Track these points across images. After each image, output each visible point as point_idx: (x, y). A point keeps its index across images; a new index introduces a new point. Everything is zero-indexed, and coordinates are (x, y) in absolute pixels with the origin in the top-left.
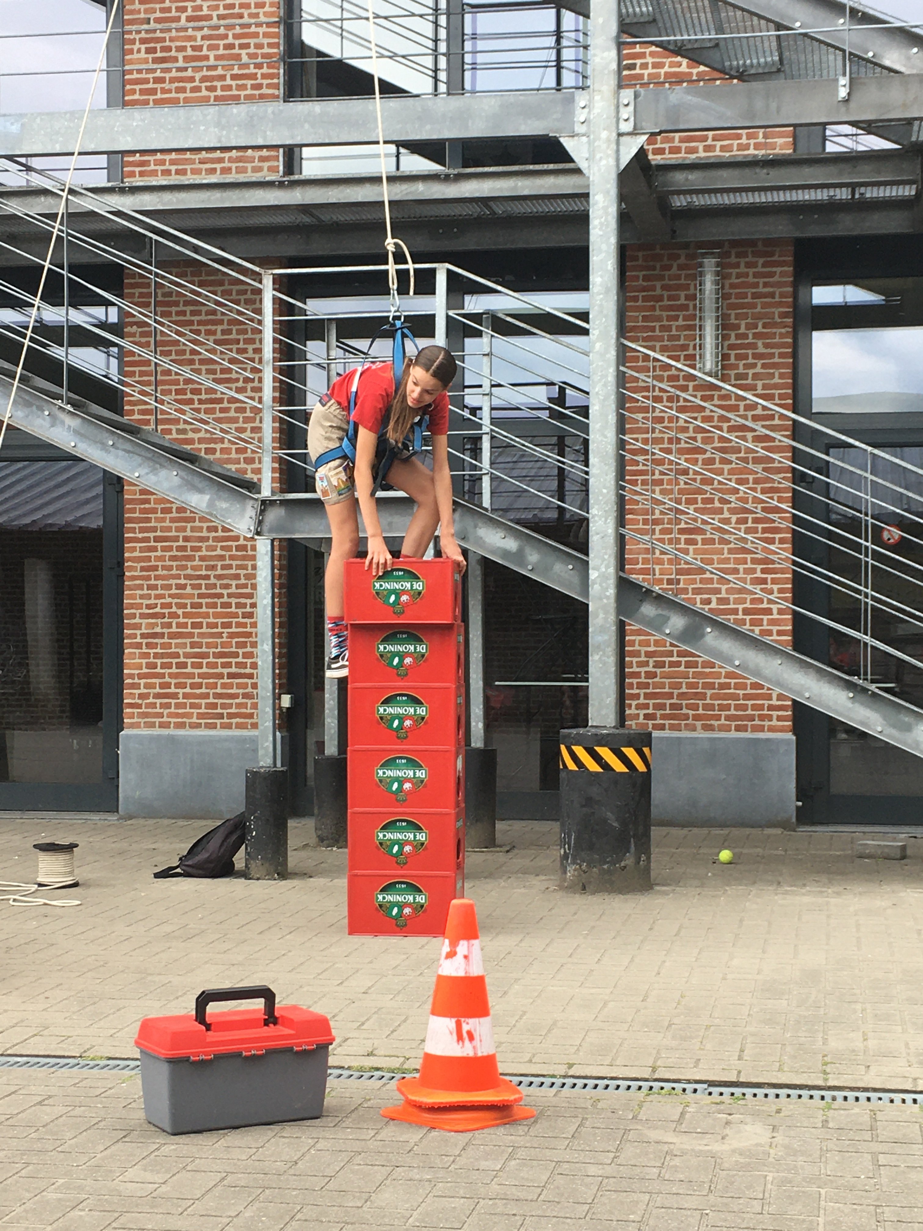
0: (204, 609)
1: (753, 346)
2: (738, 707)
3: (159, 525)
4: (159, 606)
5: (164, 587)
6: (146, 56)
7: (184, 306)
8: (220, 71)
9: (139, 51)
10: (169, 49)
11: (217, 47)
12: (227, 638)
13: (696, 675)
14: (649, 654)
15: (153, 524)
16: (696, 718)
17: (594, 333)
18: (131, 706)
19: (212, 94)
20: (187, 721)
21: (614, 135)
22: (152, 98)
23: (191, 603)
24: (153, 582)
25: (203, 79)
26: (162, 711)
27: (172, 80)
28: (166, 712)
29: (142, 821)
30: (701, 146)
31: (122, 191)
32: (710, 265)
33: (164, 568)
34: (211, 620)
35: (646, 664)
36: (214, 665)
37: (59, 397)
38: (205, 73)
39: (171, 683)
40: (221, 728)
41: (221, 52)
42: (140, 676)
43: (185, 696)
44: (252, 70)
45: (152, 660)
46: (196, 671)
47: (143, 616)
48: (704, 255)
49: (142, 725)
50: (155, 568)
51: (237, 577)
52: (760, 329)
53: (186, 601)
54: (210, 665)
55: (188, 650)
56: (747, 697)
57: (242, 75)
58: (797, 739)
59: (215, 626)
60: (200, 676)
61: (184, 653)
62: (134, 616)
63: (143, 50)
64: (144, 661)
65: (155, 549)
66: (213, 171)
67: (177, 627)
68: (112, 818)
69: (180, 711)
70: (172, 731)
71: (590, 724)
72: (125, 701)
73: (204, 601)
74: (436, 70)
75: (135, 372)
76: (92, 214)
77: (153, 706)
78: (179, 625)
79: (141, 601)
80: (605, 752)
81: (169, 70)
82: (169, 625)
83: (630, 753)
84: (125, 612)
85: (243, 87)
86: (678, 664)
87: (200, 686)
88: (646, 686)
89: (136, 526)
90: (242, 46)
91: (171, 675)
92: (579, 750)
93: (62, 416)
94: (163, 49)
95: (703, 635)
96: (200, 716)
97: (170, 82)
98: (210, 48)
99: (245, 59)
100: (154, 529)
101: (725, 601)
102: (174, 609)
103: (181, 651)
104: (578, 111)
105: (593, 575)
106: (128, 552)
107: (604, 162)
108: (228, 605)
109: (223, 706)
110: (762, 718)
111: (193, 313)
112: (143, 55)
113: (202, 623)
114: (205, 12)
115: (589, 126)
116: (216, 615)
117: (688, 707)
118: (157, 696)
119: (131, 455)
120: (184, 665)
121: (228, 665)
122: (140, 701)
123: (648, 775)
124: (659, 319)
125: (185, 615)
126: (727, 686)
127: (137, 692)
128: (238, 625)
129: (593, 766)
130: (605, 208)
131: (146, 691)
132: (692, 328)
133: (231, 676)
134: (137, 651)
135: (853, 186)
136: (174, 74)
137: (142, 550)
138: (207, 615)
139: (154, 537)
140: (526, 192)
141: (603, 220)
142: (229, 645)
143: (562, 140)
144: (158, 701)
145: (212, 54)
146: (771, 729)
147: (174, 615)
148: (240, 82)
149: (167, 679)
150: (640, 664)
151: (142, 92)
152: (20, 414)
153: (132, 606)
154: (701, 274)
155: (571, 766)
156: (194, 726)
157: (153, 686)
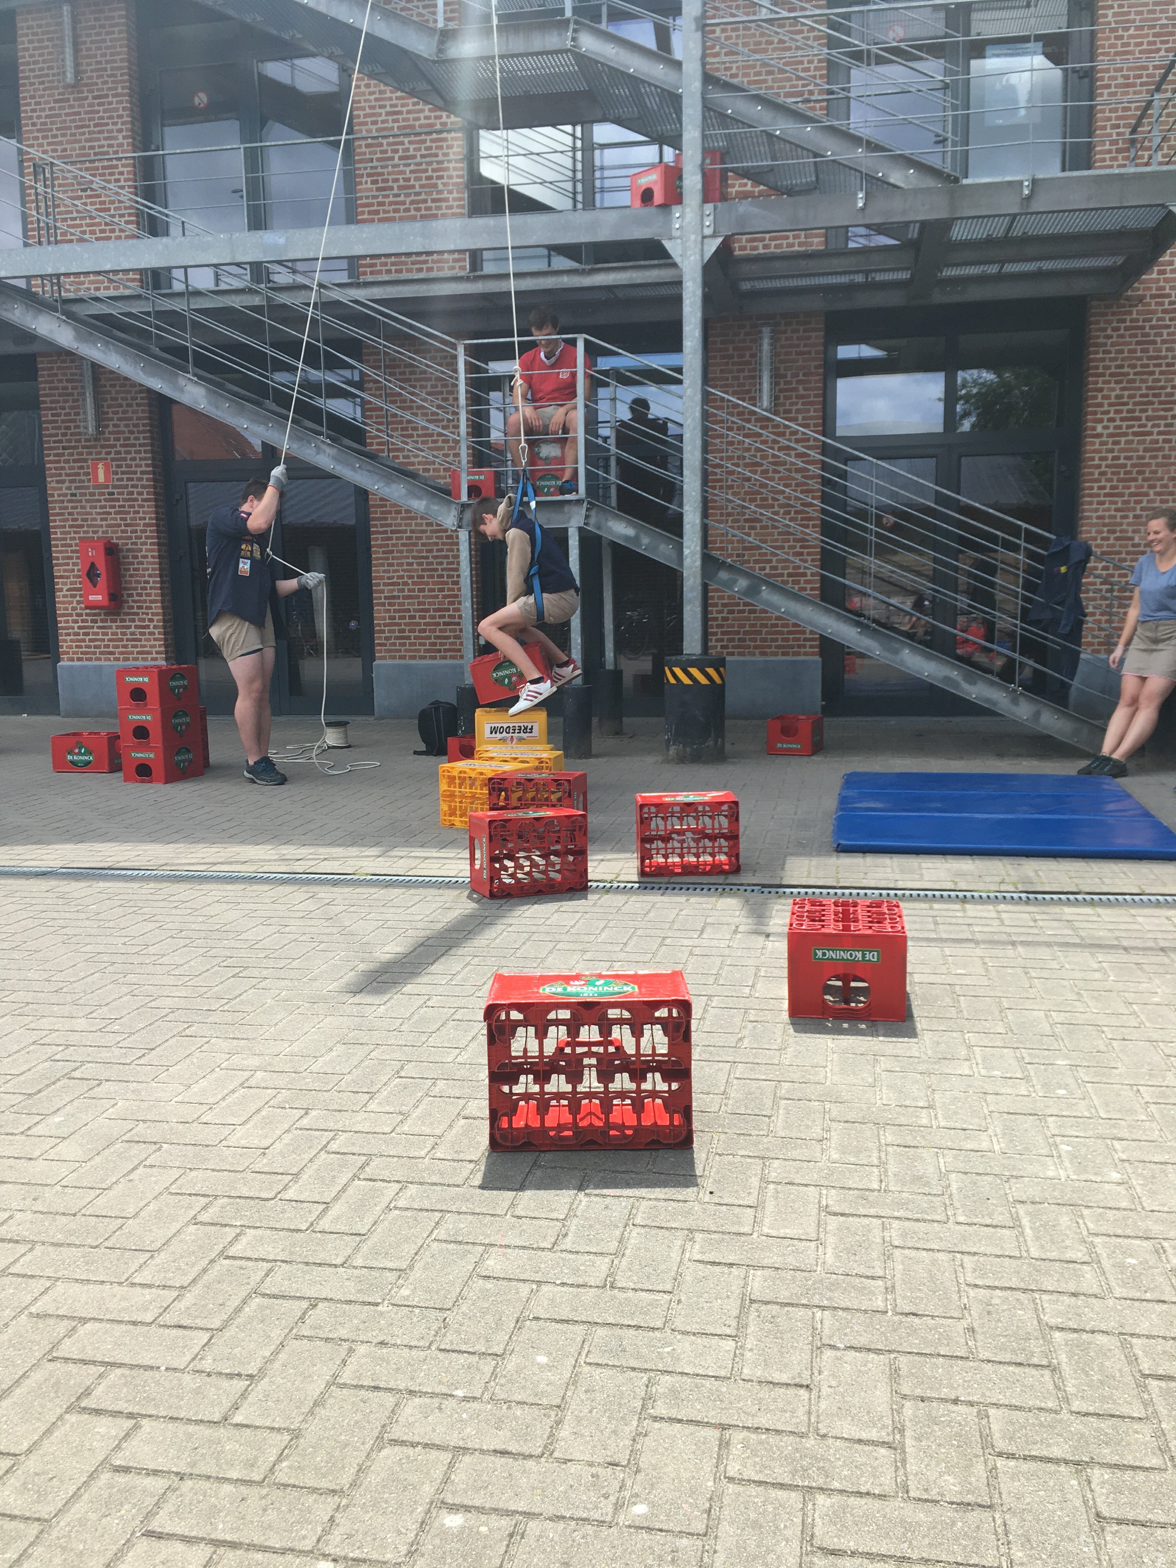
0: (426, 579)
1: (796, 389)
2: (783, 640)
3: (393, 522)
4: (395, 577)
5: (398, 565)
6: (372, 186)
7: (405, 368)
8: (423, 197)
9: (366, 182)
10: (387, 181)
11: (420, 179)
12: (442, 598)
13: (756, 619)
14: (724, 605)
15: (389, 521)
16: (756, 647)
17: (686, 382)
18: (380, 645)
19: (419, 213)
20: (417, 654)
21: (699, 238)
22: (376, 217)
23: (417, 575)
24: (391, 561)
25: (412, 203)
26: (400, 648)
27: (390, 204)
28: (403, 649)
29: (386, 721)
30: (761, 245)
31: (358, 285)
32: (766, 331)
33: (398, 551)
34: (431, 586)
35: (721, 612)
37: (321, 434)
38: (413, 198)
39: (405, 629)
40: (440, 658)
41: (424, 182)
42: (385, 625)
43: (416, 638)
44: (446, 195)
45: (392, 614)
46: (422, 621)
47: (385, 584)
48: (763, 325)
49: (387, 657)
50: (392, 552)
51: (447, 557)
52: (801, 377)
53: (413, 574)
54: (431, 617)
55: (416, 607)
56: (790, 633)
57: (439, 199)
58: (823, 662)
59: (433, 590)
60: (425, 624)
61: (413, 609)
62: (379, 584)
63: (369, 182)
64: (387, 615)
65: (391, 539)
66: (420, 270)
67: (408, 592)
68: (371, 719)
69: (412, 648)
70: (407, 662)
71: (684, 652)
72: (376, 642)
73: (425, 574)
74: (575, 193)
75: (373, 416)
76: (338, 302)
77: (394, 644)
78: (409, 590)
79: (384, 574)
80: (694, 671)
81: (388, 196)
82: (403, 591)
83: (711, 671)
84: (373, 582)
85: (440, 208)
86: (743, 611)
87: (425, 631)
88: (722, 626)
89: (379, 523)
90: (438, 178)
91: (405, 624)
92: (678, 671)
93: (324, 447)
94: (384, 181)
95: (760, 592)
96: (426, 651)
98: (416, 179)
99: (441, 187)
100: (390, 525)
101: (775, 568)
102: (406, 580)
103: (411, 608)
104: (675, 221)
105: (686, 552)
106: (373, 541)
107: (693, 258)
108: (442, 576)
109: (441, 644)
110: (799, 646)
111: (411, 373)
112: (369, 185)
113: (425, 588)
114: (412, 152)
115: (682, 232)
116: (434, 583)
117: (751, 640)
118: (397, 638)
119: (372, 474)
120: (414, 617)
121: (443, 617)
122: (385, 642)
123: (723, 686)
124: (731, 372)
125: (414, 583)
126: (776, 625)
127: (383, 635)
128: (449, 590)
129: (686, 681)
130: (693, 292)
131: (389, 635)
132: (754, 377)
134: (382, 608)
135: (867, 273)
136: (391, 199)
137: (382, 539)
138: (427, 584)
139: (391, 530)
140: (639, 281)
142: (443, 603)
143: (663, 242)
144: (398, 641)
145: (417, 184)
146: (805, 654)
147: (405, 584)
148: (438, 204)
149: (403, 627)
150: (718, 612)
151: (370, 213)
152: (295, 446)
153: (377, 578)
154: (761, 338)
155: (672, 681)
156: (421, 658)
157: (394, 631)
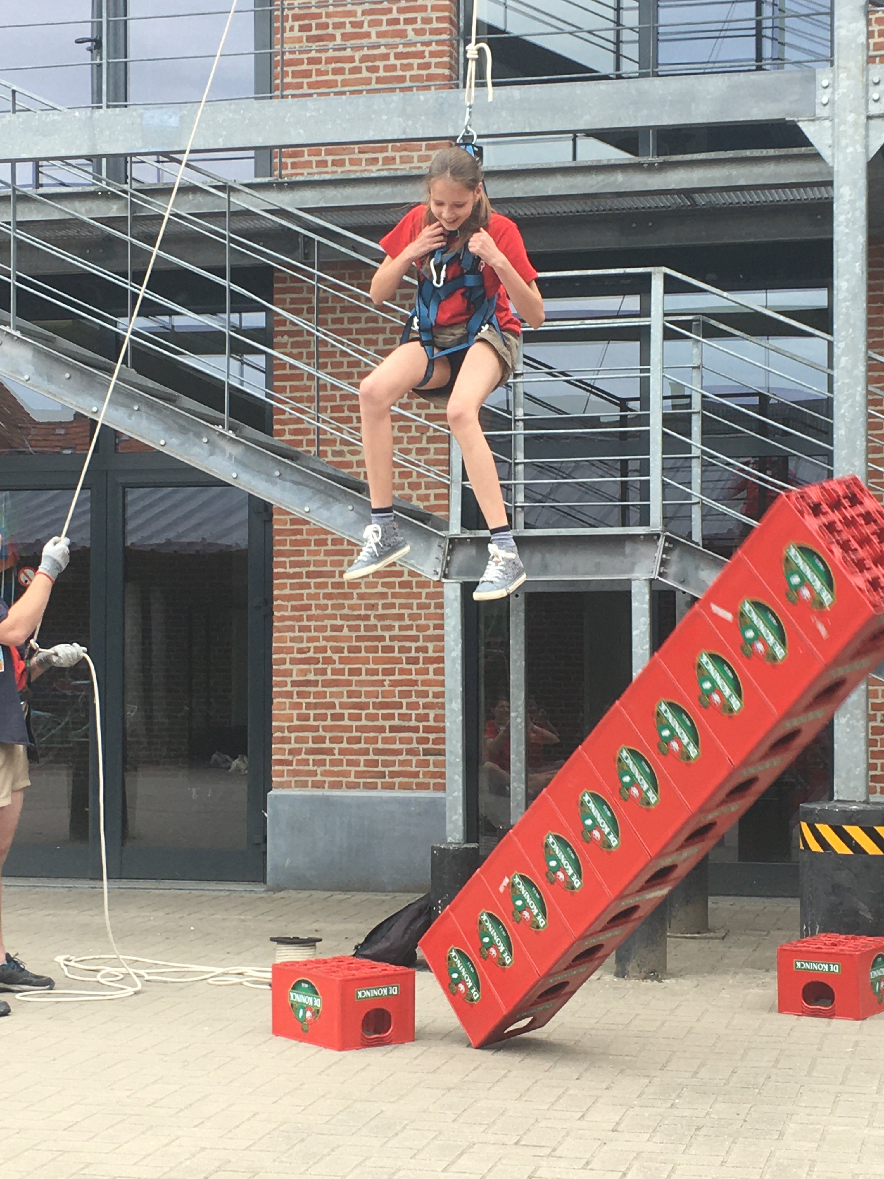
0: (363, 654)
3: (312, 558)
4: (312, 650)
5: (317, 629)
6: (300, 34)
7: (341, 312)
8: (383, 50)
9: (292, 29)
10: (326, 26)
11: (379, 23)
12: (390, 686)
15: (305, 558)
18: (281, 762)
19: (374, 76)
20: (344, 780)
21: (863, 118)
22: (306, 81)
23: (348, 647)
24: (305, 623)
25: (364, 59)
26: (315, 768)
27: (329, 61)
28: (319, 770)
29: (292, 893)
31: (280, 186)
33: (318, 607)
34: (371, 666)
36: (375, 718)
37: (219, 422)
38: (366, 52)
39: (325, 737)
40: (382, 788)
41: (384, 28)
42: (291, 729)
43: (342, 752)
44: (419, 48)
45: (304, 711)
46: (355, 724)
49: (293, 784)
50: (308, 607)
51: (401, 617)
53: (342, 645)
54: (369, 717)
55: (345, 700)
57: (408, 53)
59: (375, 672)
60: (359, 729)
61: (340, 703)
62: (283, 661)
63: (296, 28)
64: (295, 712)
65: (307, 586)
66: (375, 160)
67: (332, 674)
68: (259, 888)
69: (336, 769)
70: (327, 792)
71: (835, 798)
72: (274, 757)
73: (363, 645)
75: (285, 387)
76: (247, 213)
77: (306, 762)
78: (335, 672)
79: (292, 644)
80: (855, 832)
81: (325, 49)
82: (324, 672)
83: (883, 832)
84: (274, 656)
85: (410, 67)
87: (358, 740)
89: (287, 560)
90: (407, 21)
91: (325, 728)
92: (825, 830)
93: (222, 443)
94: (319, 26)
96: (359, 774)
97: (326, 63)
98: (372, 23)
99: (411, 35)
100: (307, 564)
102: (329, 653)
103: (337, 701)
104: (820, 92)
106: (277, 589)
107: (850, 150)
108: (391, 649)
109: (385, 764)
111: (352, 321)
112: (296, 33)
113: (360, 669)
115: (833, 109)
116: (376, 661)
118: (310, 752)
119: (301, 487)
120: (341, 717)
121: (391, 717)
122: (290, 758)
125: (342, 660)
127: (287, 747)
128: (402, 671)
129: (841, 848)
130: (852, 202)
131: (297, 746)
133: (393, 729)
134: (287, 701)
136: (331, 54)
137: (293, 587)
138: (366, 661)
139: (307, 572)
141: (849, 216)
142: (392, 694)
143: (800, 124)
144: (311, 757)
145: (373, 31)
147: (328, 661)
148: (405, 62)
149: (321, 733)
151: (295, 74)
152: (175, 441)
153: (281, 650)
155: (815, 847)
156: (352, 786)
157: (305, 740)
